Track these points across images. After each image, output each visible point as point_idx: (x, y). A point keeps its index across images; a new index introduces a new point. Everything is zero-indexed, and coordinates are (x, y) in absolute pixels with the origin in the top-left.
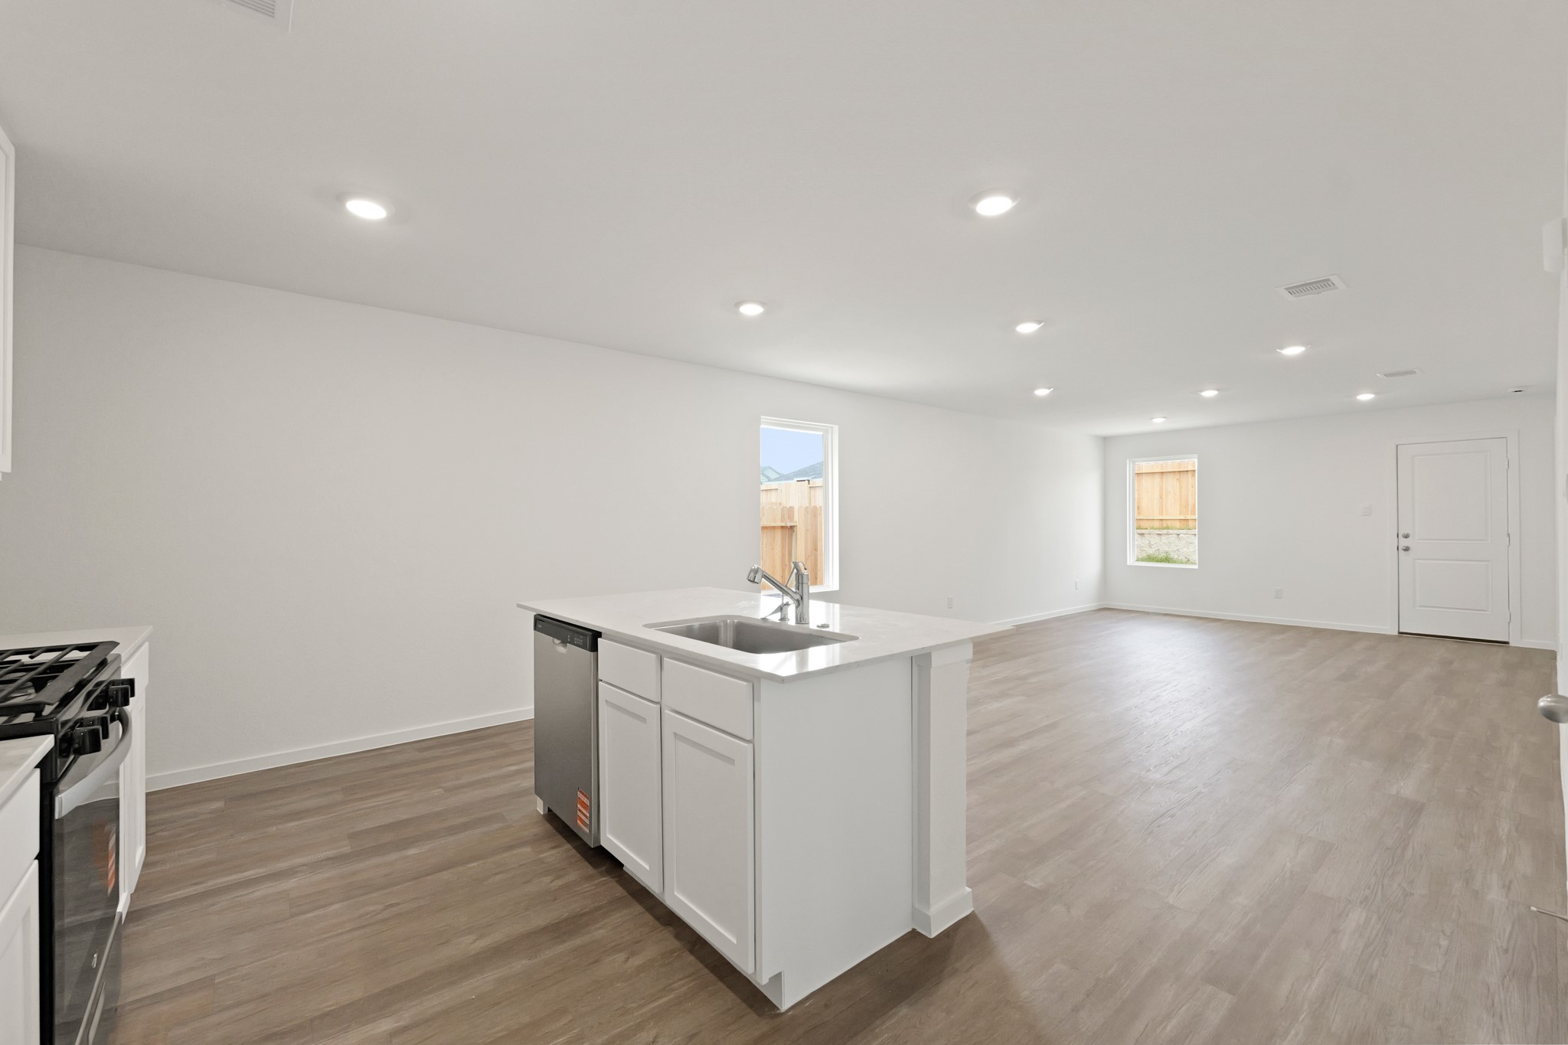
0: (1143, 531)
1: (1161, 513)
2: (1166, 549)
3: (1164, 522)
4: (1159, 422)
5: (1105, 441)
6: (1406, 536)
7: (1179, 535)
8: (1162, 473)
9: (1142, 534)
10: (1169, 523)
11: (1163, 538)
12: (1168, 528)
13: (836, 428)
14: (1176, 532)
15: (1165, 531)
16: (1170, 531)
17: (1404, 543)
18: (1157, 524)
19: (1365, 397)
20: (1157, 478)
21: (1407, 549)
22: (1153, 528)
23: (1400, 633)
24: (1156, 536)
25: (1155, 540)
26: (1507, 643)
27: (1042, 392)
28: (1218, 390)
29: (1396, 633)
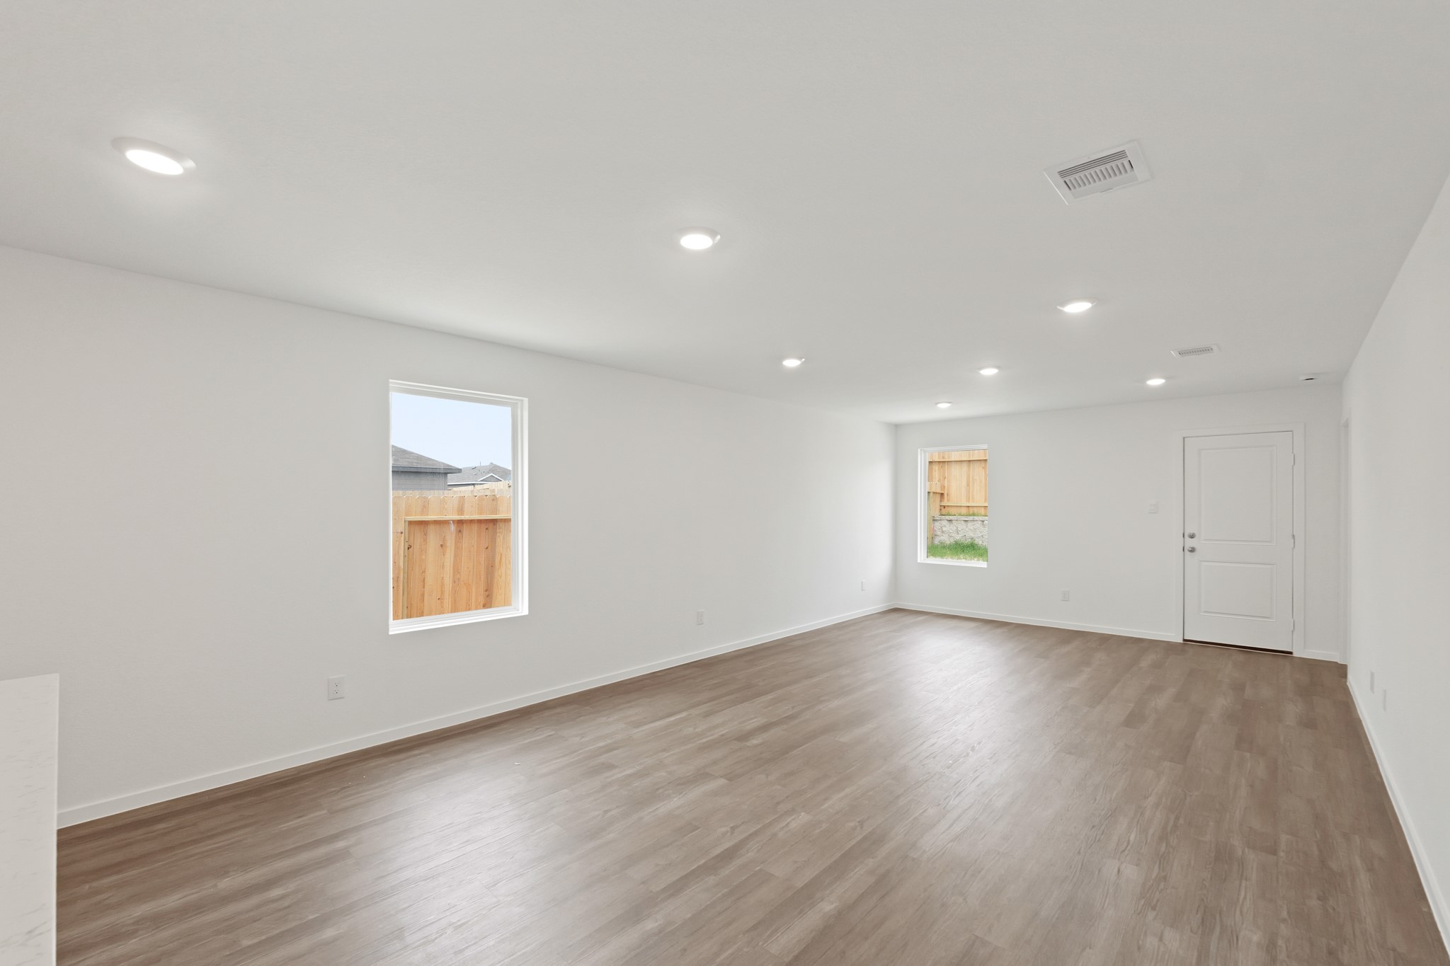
0: (951, 518)
1: (968, 500)
2: (972, 535)
3: (971, 509)
4: (944, 408)
5: (896, 428)
6: (1192, 536)
7: (983, 521)
8: (970, 461)
9: (951, 521)
10: (976, 510)
11: (969, 524)
12: (974, 515)
13: (526, 400)
14: (981, 518)
15: (971, 518)
16: (976, 518)
17: (1190, 543)
18: (964, 511)
19: (1156, 382)
20: (965, 466)
21: (1192, 550)
22: (960, 515)
23: (1184, 640)
24: (963, 522)
25: (962, 526)
26: (1291, 653)
27: (791, 363)
28: (998, 367)
29: (1182, 641)
